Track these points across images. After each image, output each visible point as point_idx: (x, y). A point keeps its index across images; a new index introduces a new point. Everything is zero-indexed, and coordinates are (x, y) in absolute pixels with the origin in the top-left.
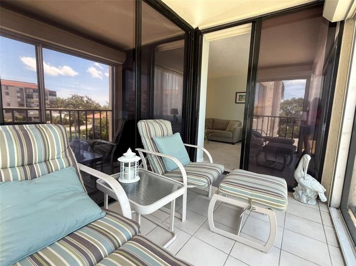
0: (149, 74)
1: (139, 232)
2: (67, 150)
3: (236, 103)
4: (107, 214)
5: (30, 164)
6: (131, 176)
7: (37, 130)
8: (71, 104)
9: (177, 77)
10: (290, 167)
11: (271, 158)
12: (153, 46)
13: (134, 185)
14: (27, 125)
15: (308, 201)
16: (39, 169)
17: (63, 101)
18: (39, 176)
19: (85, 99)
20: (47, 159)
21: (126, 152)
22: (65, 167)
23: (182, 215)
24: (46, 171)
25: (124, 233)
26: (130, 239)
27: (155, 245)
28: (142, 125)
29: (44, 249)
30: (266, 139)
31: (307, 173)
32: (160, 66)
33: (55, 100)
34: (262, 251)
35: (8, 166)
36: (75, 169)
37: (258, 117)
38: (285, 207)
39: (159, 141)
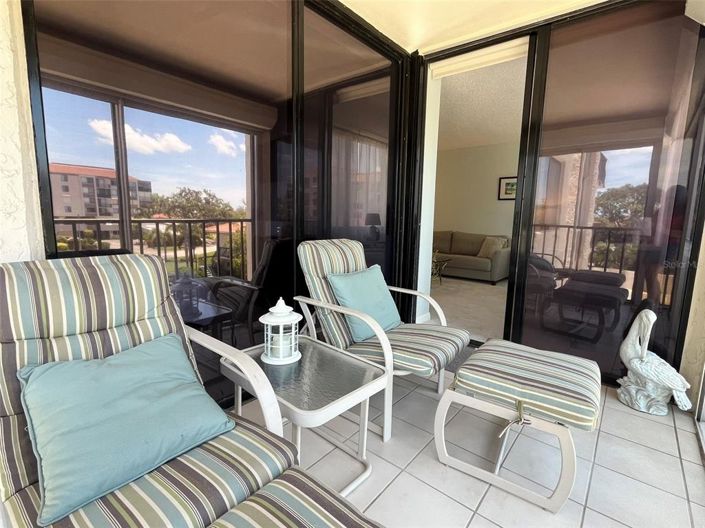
0: (321, 148)
1: (296, 462)
2: (166, 303)
3: (499, 199)
4: (237, 424)
5: (102, 329)
6: (284, 352)
7: (113, 267)
8: (178, 207)
9: (378, 150)
10: (614, 333)
11: (572, 314)
12: (329, 93)
13: (291, 369)
14: (96, 257)
15: (649, 408)
16: (117, 338)
17: (163, 202)
18: (117, 352)
19: (204, 196)
20: (131, 320)
21: (274, 304)
22: (162, 334)
23: (382, 428)
24: (129, 342)
25: (266, 464)
26: (278, 476)
27: (322, 488)
28: (306, 252)
29: (124, 487)
30: (563, 274)
31: (649, 349)
32: (343, 130)
33: (150, 200)
34: (544, 509)
35: (65, 333)
36: (180, 338)
37: (545, 227)
38: (592, 423)
39: (338, 283)
